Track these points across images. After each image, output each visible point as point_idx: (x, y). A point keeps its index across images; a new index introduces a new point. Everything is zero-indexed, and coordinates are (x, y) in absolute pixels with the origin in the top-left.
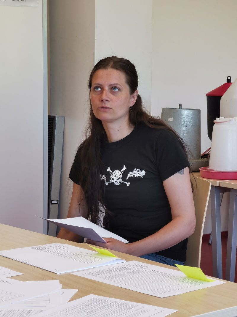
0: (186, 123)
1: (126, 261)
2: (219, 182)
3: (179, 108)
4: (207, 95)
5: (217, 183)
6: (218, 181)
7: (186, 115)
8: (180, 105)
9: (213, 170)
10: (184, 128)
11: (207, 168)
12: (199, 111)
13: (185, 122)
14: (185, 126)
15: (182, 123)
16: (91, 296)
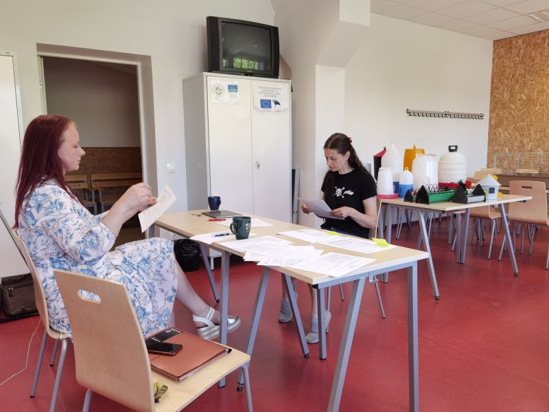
1: (345, 237)
4: (373, 157)
12: (370, 165)
16: (331, 253)
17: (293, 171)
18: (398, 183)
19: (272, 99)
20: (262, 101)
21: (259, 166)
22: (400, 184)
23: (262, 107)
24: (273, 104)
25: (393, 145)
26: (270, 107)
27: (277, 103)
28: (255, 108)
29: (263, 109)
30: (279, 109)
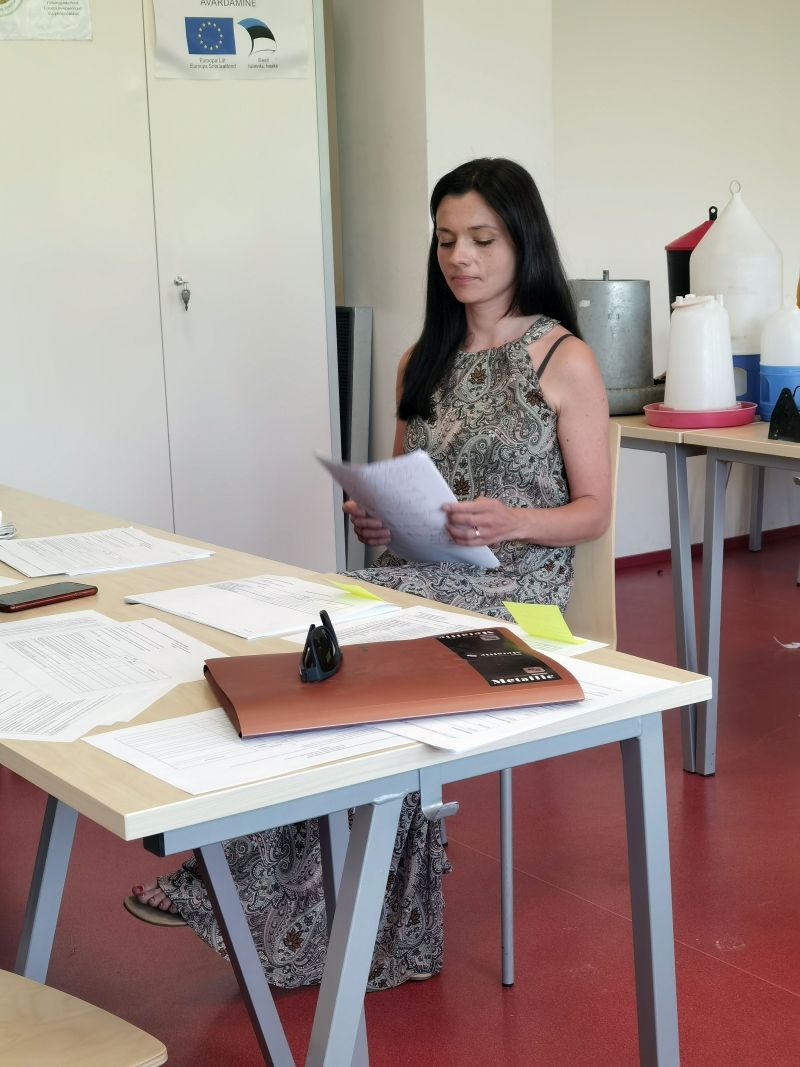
0: (618, 311)
1: (400, 609)
2: (683, 436)
3: (604, 279)
4: (666, 248)
5: (679, 436)
6: (680, 433)
7: (618, 295)
8: (606, 273)
9: (671, 409)
10: (613, 322)
11: (661, 405)
12: (647, 284)
13: (615, 308)
14: (615, 316)
15: (610, 311)
17: (344, 319)
18: (756, 358)
19: (238, 14)
20: (192, 24)
21: (186, 298)
22: (764, 362)
23: (194, 48)
24: (241, 35)
25: (738, 198)
26: (229, 48)
27: (259, 31)
28: (163, 55)
29: (196, 58)
30: (272, 58)
